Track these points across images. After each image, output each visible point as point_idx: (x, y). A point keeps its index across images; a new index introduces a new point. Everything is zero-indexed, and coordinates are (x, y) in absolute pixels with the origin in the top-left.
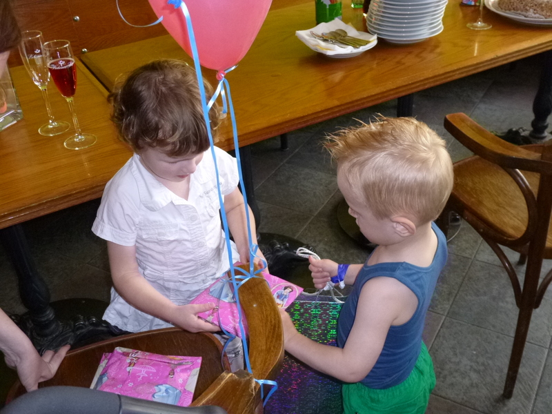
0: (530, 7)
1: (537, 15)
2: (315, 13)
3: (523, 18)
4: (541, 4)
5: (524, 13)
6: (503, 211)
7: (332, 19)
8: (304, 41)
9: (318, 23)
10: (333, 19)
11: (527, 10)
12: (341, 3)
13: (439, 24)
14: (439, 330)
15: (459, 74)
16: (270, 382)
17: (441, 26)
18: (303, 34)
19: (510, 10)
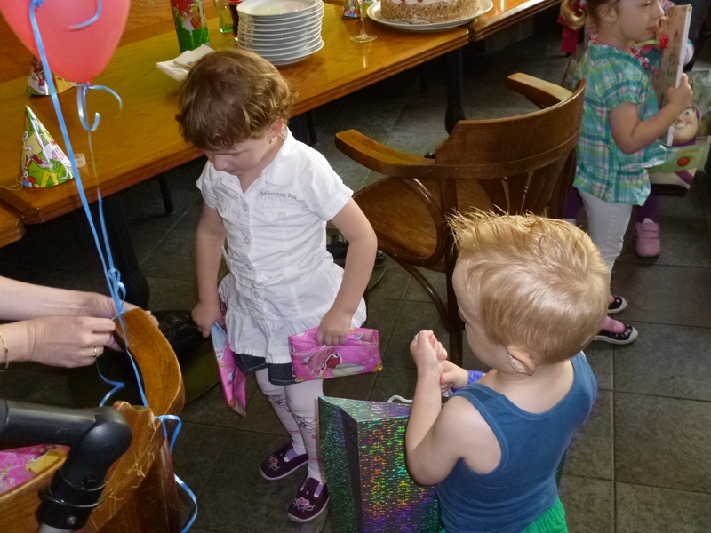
0: (414, 13)
1: (422, 21)
2: (177, 43)
3: (408, 25)
4: (424, 8)
5: (408, 20)
6: (416, 231)
7: (197, 45)
8: (168, 73)
9: (182, 51)
10: (200, 45)
11: (411, 17)
12: (206, 28)
13: (319, 39)
14: (375, 381)
15: (346, 90)
16: (172, 417)
17: (321, 41)
18: (166, 65)
19: (393, 18)
